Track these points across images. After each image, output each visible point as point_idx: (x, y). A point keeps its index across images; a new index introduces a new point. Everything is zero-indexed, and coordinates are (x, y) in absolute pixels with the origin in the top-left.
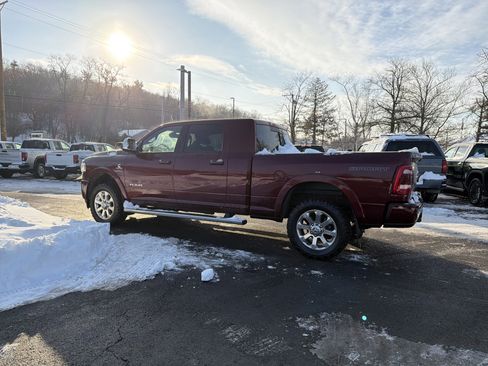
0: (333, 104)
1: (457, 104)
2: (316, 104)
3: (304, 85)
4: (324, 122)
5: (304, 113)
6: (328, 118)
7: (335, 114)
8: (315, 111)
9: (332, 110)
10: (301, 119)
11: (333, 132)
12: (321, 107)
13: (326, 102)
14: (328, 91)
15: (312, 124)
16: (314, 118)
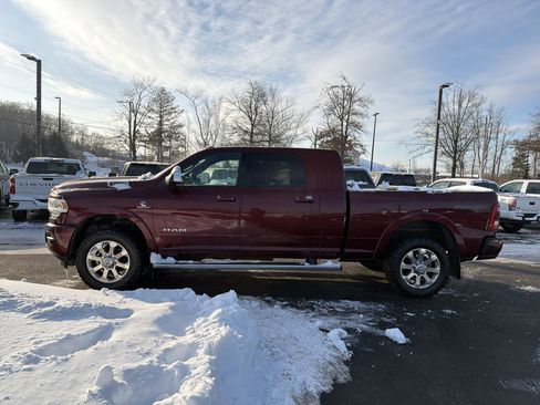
0: (181, 119)
1: (299, 132)
2: (161, 117)
3: (145, 93)
4: (170, 137)
5: (148, 126)
6: (174, 133)
7: (184, 130)
8: (160, 123)
9: (180, 126)
10: (142, 131)
11: (180, 149)
12: (168, 120)
13: (173, 115)
14: (175, 104)
15: (157, 138)
16: (160, 131)
